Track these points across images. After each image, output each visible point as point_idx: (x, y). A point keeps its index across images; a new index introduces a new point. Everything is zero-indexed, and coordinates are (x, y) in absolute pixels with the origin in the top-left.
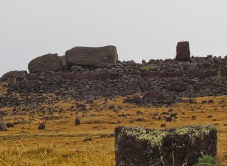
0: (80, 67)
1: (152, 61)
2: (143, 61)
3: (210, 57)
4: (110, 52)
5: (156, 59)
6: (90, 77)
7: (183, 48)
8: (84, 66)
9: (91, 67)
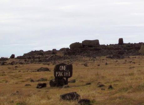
0: (87, 47)
1: (110, 45)
2: (107, 45)
3: (129, 43)
4: (97, 42)
5: (112, 44)
6: (91, 50)
7: (121, 40)
8: (89, 46)
9: (91, 46)
